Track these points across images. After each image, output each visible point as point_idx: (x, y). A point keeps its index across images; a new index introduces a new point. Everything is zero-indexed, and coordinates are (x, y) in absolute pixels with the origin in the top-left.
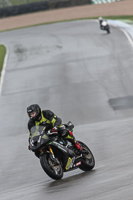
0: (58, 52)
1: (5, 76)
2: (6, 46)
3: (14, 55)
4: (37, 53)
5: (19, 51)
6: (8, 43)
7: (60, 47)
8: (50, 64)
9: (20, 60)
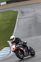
0: (34, 13)
1: (18, 21)
2: (18, 11)
3: (20, 14)
4: (28, 13)
5: (22, 13)
6: (19, 10)
7: (35, 12)
8: (32, 17)
9: (22, 16)
